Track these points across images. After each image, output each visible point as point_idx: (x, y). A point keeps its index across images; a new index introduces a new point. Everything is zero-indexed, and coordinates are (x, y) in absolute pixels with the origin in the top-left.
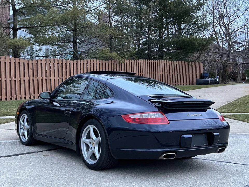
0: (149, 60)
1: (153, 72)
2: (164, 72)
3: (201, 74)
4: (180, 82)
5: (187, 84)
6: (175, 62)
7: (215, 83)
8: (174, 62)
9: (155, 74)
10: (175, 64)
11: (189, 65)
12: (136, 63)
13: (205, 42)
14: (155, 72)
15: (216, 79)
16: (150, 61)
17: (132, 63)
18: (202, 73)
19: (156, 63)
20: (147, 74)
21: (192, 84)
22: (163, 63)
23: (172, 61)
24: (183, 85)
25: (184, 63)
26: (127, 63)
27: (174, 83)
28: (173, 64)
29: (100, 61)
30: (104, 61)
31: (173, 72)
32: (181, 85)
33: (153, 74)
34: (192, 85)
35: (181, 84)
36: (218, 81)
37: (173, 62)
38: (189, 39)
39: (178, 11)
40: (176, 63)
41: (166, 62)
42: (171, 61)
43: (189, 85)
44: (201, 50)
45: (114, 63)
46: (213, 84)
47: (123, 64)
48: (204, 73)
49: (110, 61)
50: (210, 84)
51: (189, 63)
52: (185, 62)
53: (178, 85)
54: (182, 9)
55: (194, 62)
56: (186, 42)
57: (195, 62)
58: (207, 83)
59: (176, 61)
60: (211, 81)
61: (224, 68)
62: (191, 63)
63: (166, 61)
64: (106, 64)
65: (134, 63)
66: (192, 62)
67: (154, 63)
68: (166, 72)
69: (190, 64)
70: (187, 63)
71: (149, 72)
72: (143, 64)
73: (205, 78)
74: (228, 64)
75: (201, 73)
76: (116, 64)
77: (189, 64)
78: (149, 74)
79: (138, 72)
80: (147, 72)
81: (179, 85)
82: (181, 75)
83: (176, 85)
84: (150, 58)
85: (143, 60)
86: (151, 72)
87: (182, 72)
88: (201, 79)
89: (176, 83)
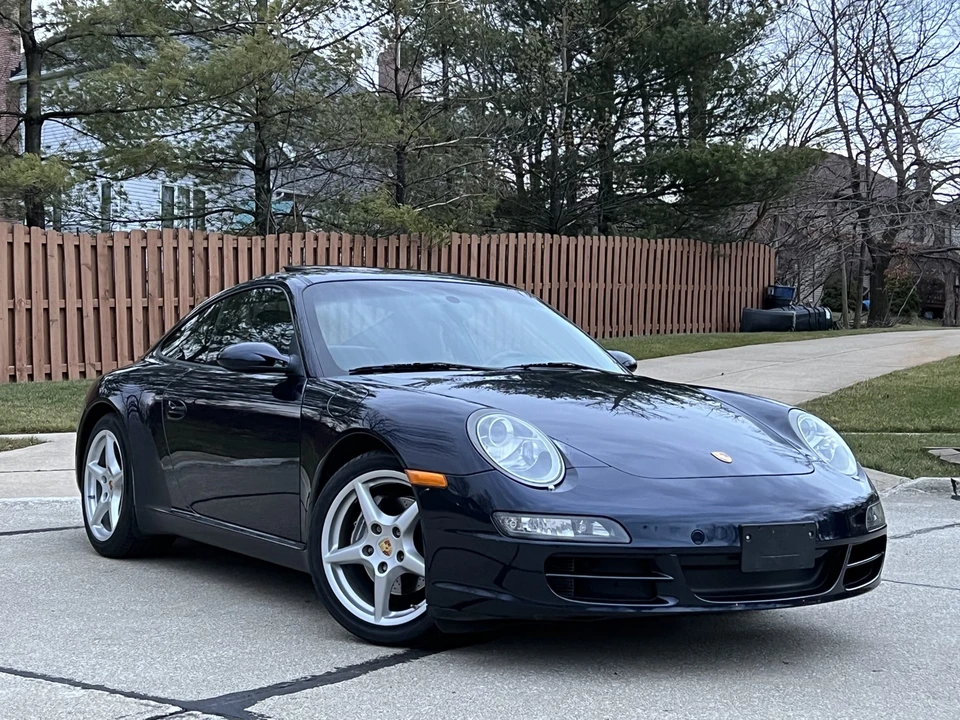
0: (548, 236)
1: (567, 280)
2: (612, 282)
3: (765, 290)
4: (679, 322)
5: (707, 330)
6: (656, 243)
7: (819, 323)
8: (653, 241)
9: (575, 289)
10: (655, 251)
11: (716, 253)
12: (498, 246)
13: (774, 169)
14: (575, 281)
15: (821, 310)
16: (552, 237)
17: (479, 246)
18: (769, 285)
19: (576, 246)
21: (729, 330)
22: (606, 248)
24: (691, 332)
25: (695, 245)
26: (459, 246)
27: (652, 323)
28: (648, 250)
29: (353, 241)
30: (370, 240)
31: (646, 282)
32: (682, 334)
33: (567, 290)
34: (727, 334)
36: (828, 317)
37: (649, 242)
38: (713, 155)
39: (670, 44)
40: (662, 245)
41: (617, 242)
42: (638, 239)
43: (713, 333)
44: (763, 198)
45: (409, 248)
46: (809, 330)
47: (445, 251)
48: (776, 288)
49: (392, 238)
50: (798, 329)
51: (713, 249)
52: (698, 242)
53: (668, 331)
54: (683, 39)
55: (734, 244)
56: (699, 166)
57: (740, 243)
58: (783, 326)
59: (660, 241)
60: (801, 320)
61: (879, 269)
62: (722, 246)
63: (617, 238)
64: (375, 249)
65: (489, 246)
66: (728, 245)
67: (568, 246)
68: (619, 282)
69: (718, 252)
70: (705, 248)
71: (550, 281)
72: (525, 250)
73: (781, 306)
74: (892, 250)
75: (766, 285)
76: (416, 248)
77: (716, 250)
78: (550, 290)
80: (542, 281)
81: (672, 332)
82: (680, 291)
83: (658, 332)
84: (558, 226)
85: (526, 237)
86: (559, 281)
87: (687, 284)
88: (763, 308)
89: (659, 322)
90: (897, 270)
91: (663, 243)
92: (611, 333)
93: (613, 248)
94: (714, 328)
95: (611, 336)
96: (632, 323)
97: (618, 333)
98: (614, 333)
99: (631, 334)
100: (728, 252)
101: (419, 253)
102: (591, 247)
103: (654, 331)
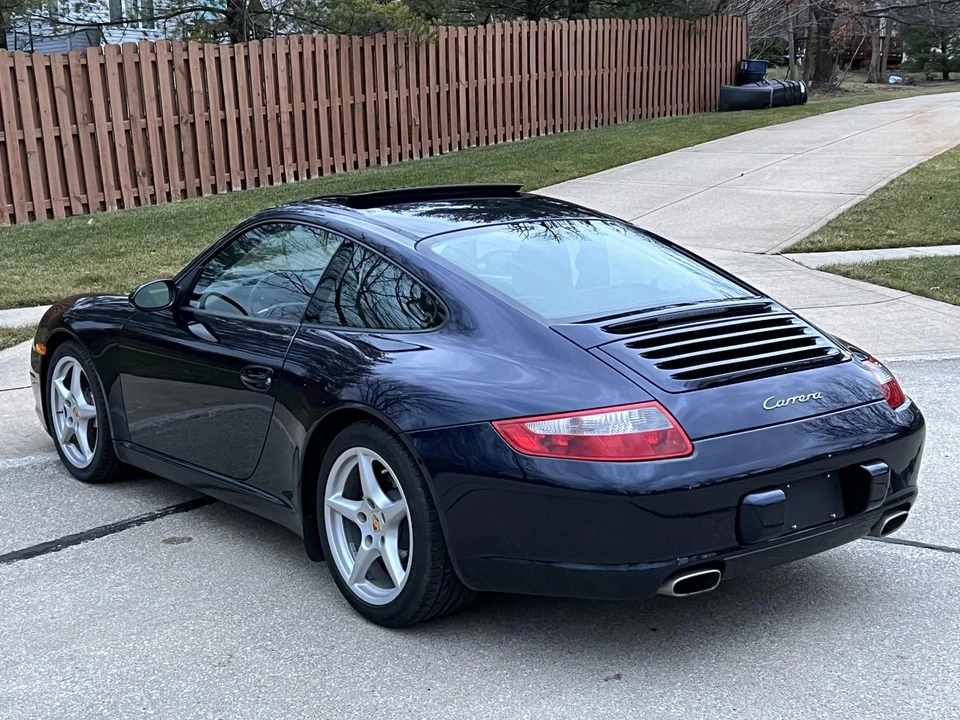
0: (533, 22)
1: (553, 69)
2: (596, 68)
3: (738, 65)
4: (659, 105)
5: (686, 111)
6: (637, 23)
7: (794, 98)
8: (634, 21)
9: (561, 78)
10: (637, 32)
11: (692, 30)
12: (485, 38)
14: (561, 69)
15: (796, 84)
16: (537, 23)
17: (466, 38)
18: (742, 60)
19: (561, 33)
20: (529, 82)
21: (705, 111)
22: (590, 32)
23: (627, 22)
24: (671, 114)
25: (673, 23)
26: (447, 40)
28: (630, 32)
29: (339, 42)
30: (356, 39)
31: (629, 65)
32: (662, 118)
33: (553, 80)
34: (704, 114)
35: (662, 114)
36: (803, 91)
37: (630, 23)
40: (643, 25)
41: (600, 25)
42: (620, 21)
43: (692, 114)
45: (396, 46)
46: (785, 105)
47: (432, 48)
48: (749, 62)
49: (379, 36)
50: (774, 106)
51: (690, 25)
52: (676, 20)
53: (650, 115)
55: (709, 18)
57: (715, 18)
58: (761, 102)
59: (640, 20)
60: (777, 94)
61: (824, 30)
62: (698, 21)
63: (600, 21)
64: (362, 49)
65: (476, 38)
66: (703, 20)
67: (553, 32)
69: (695, 29)
70: (682, 24)
71: (537, 71)
72: (512, 42)
73: (755, 82)
74: (838, 11)
75: (739, 59)
76: (404, 46)
77: (692, 27)
78: (537, 81)
79: (494, 76)
80: (529, 72)
81: (653, 116)
82: (660, 73)
83: (640, 117)
84: (538, 9)
85: (511, 25)
86: (545, 71)
87: (666, 64)
88: (736, 85)
89: (641, 107)
90: (842, 30)
91: (643, 23)
92: (596, 121)
93: (597, 32)
94: (691, 110)
95: (596, 126)
96: (615, 110)
97: (603, 120)
98: (600, 122)
99: (616, 121)
100: (704, 28)
101: (407, 49)
102: (576, 32)
103: (637, 117)
